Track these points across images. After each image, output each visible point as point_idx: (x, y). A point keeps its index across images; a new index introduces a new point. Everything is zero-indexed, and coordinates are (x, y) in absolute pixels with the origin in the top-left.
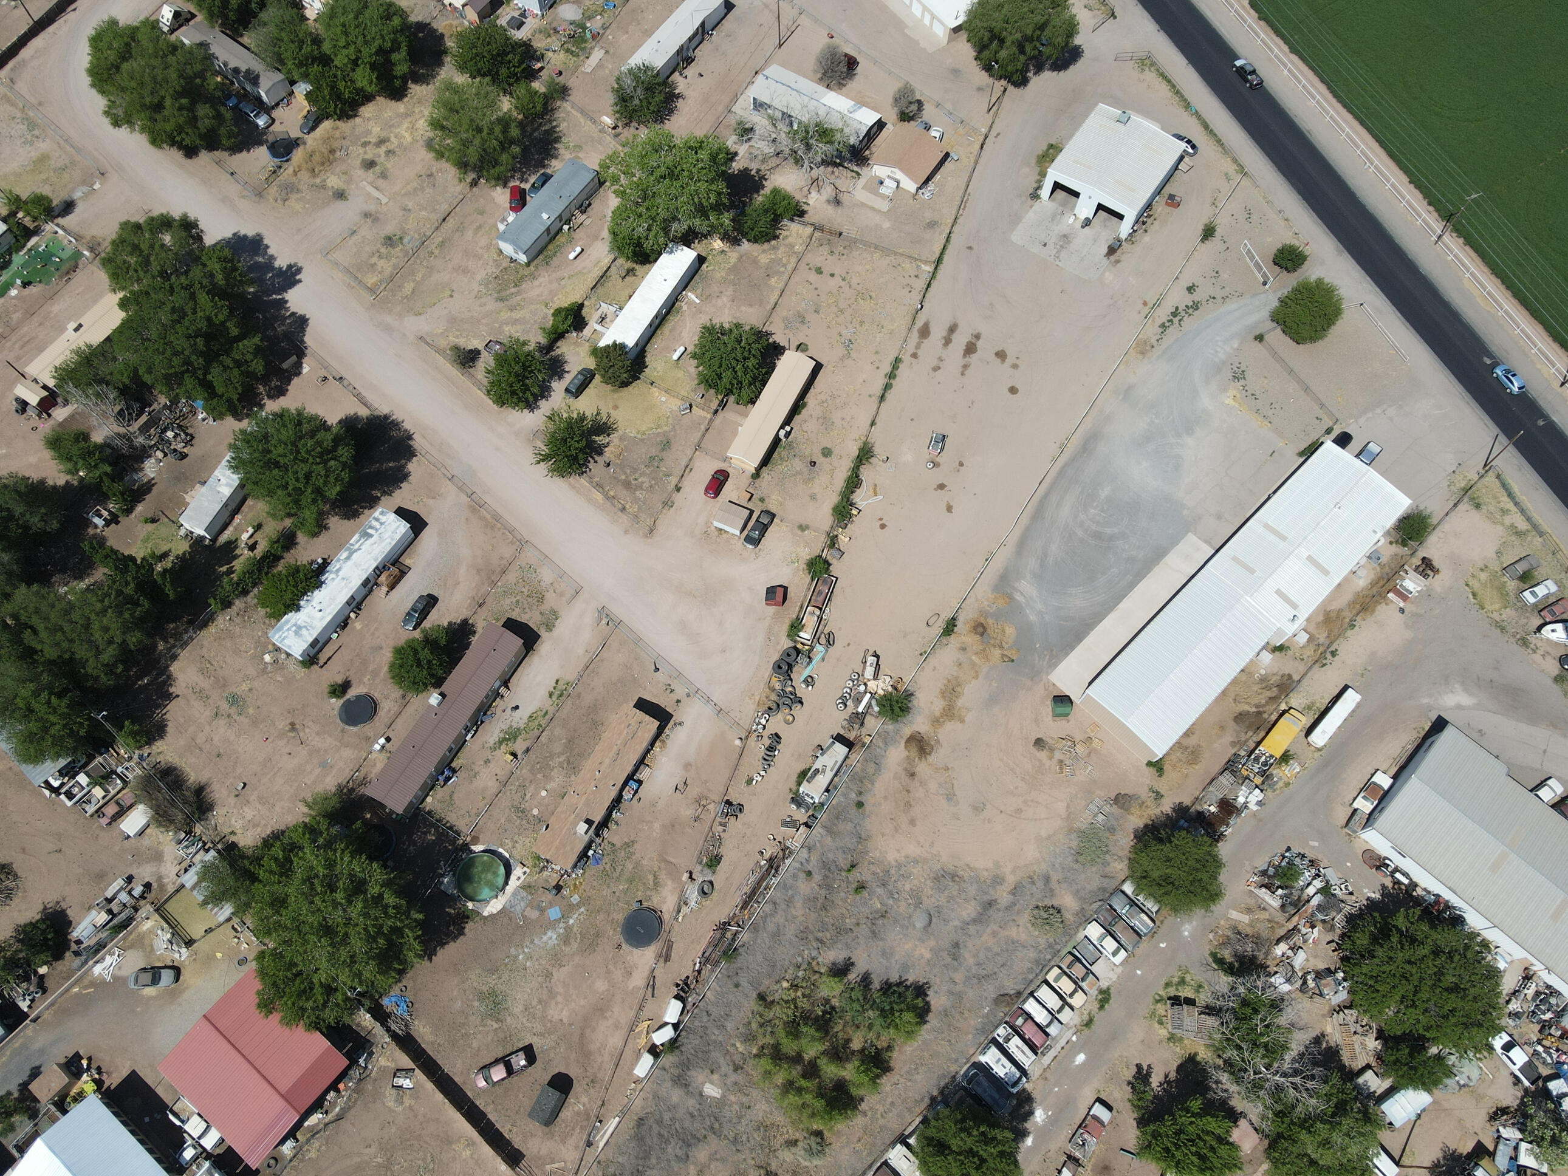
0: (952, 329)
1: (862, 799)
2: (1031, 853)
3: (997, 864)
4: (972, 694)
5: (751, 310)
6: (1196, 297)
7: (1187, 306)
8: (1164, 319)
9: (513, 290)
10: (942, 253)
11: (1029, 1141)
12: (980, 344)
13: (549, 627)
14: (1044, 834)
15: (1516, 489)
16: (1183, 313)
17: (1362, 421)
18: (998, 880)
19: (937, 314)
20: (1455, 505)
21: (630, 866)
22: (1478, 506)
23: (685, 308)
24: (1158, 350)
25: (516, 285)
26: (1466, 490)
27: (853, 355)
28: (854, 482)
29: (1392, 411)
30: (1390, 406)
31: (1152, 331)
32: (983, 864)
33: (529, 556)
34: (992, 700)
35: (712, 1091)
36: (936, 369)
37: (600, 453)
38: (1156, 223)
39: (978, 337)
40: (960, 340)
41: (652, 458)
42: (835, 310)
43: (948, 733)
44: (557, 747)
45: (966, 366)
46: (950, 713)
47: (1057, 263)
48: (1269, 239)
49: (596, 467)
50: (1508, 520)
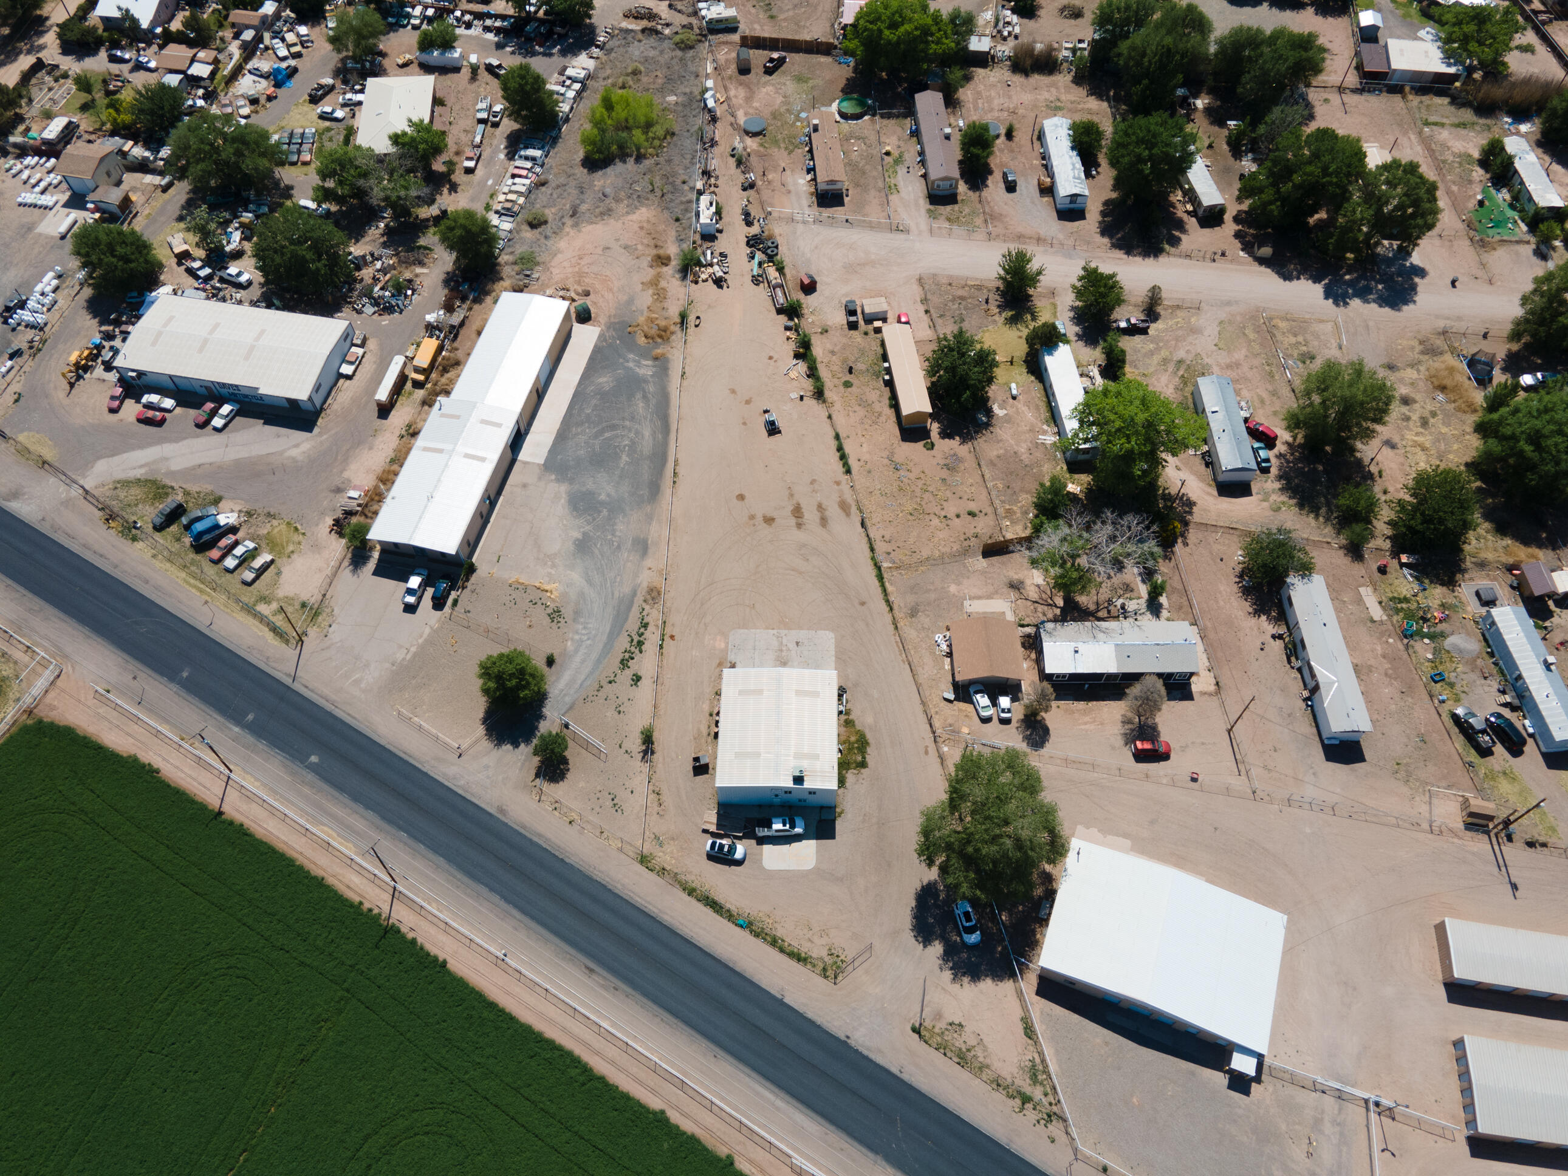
0: (824, 521)
1: (677, 224)
2: (562, 244)
3: (579, 231)
4: (646, 299)
5: (995, 453)
7: (632, 658)
8: (648, 634)
9: (1181, 373)
10: (883, 586)
11: (502, 147)
12: (793, 521)
13: (929, 211)
14: (560, 256)
15: (269, 636)
16: (633, 649)
17: (427, 631)
18: (576, 225)
19: (847, 530)
20: (324, 595)
21: (782, 145)
22: (304, 605)
23: (1045, 427)
24: (639, 600)
25: (1183, 376)
26: (316, 614)
27: (886, 461)
28: (813, 373)
29: (400, 656)
30: (404, 659)
31: (654, 616)
32: (587, 229)
33: (981, 235)
34: (631, 301)
35: (672, 99)
36: (813, 482)
37: (999, 306)
38: (705, 732)
39: (799, 526)
40: (810, 515)
41: (963, 320)
42: (930, 489)
43: (649, 273)
44: (868, 167)
45: (792, 495)
46: (654, 283)
47: (775, 632)
48: (582, 784)
49: (995, 299)
50: (275, 606)
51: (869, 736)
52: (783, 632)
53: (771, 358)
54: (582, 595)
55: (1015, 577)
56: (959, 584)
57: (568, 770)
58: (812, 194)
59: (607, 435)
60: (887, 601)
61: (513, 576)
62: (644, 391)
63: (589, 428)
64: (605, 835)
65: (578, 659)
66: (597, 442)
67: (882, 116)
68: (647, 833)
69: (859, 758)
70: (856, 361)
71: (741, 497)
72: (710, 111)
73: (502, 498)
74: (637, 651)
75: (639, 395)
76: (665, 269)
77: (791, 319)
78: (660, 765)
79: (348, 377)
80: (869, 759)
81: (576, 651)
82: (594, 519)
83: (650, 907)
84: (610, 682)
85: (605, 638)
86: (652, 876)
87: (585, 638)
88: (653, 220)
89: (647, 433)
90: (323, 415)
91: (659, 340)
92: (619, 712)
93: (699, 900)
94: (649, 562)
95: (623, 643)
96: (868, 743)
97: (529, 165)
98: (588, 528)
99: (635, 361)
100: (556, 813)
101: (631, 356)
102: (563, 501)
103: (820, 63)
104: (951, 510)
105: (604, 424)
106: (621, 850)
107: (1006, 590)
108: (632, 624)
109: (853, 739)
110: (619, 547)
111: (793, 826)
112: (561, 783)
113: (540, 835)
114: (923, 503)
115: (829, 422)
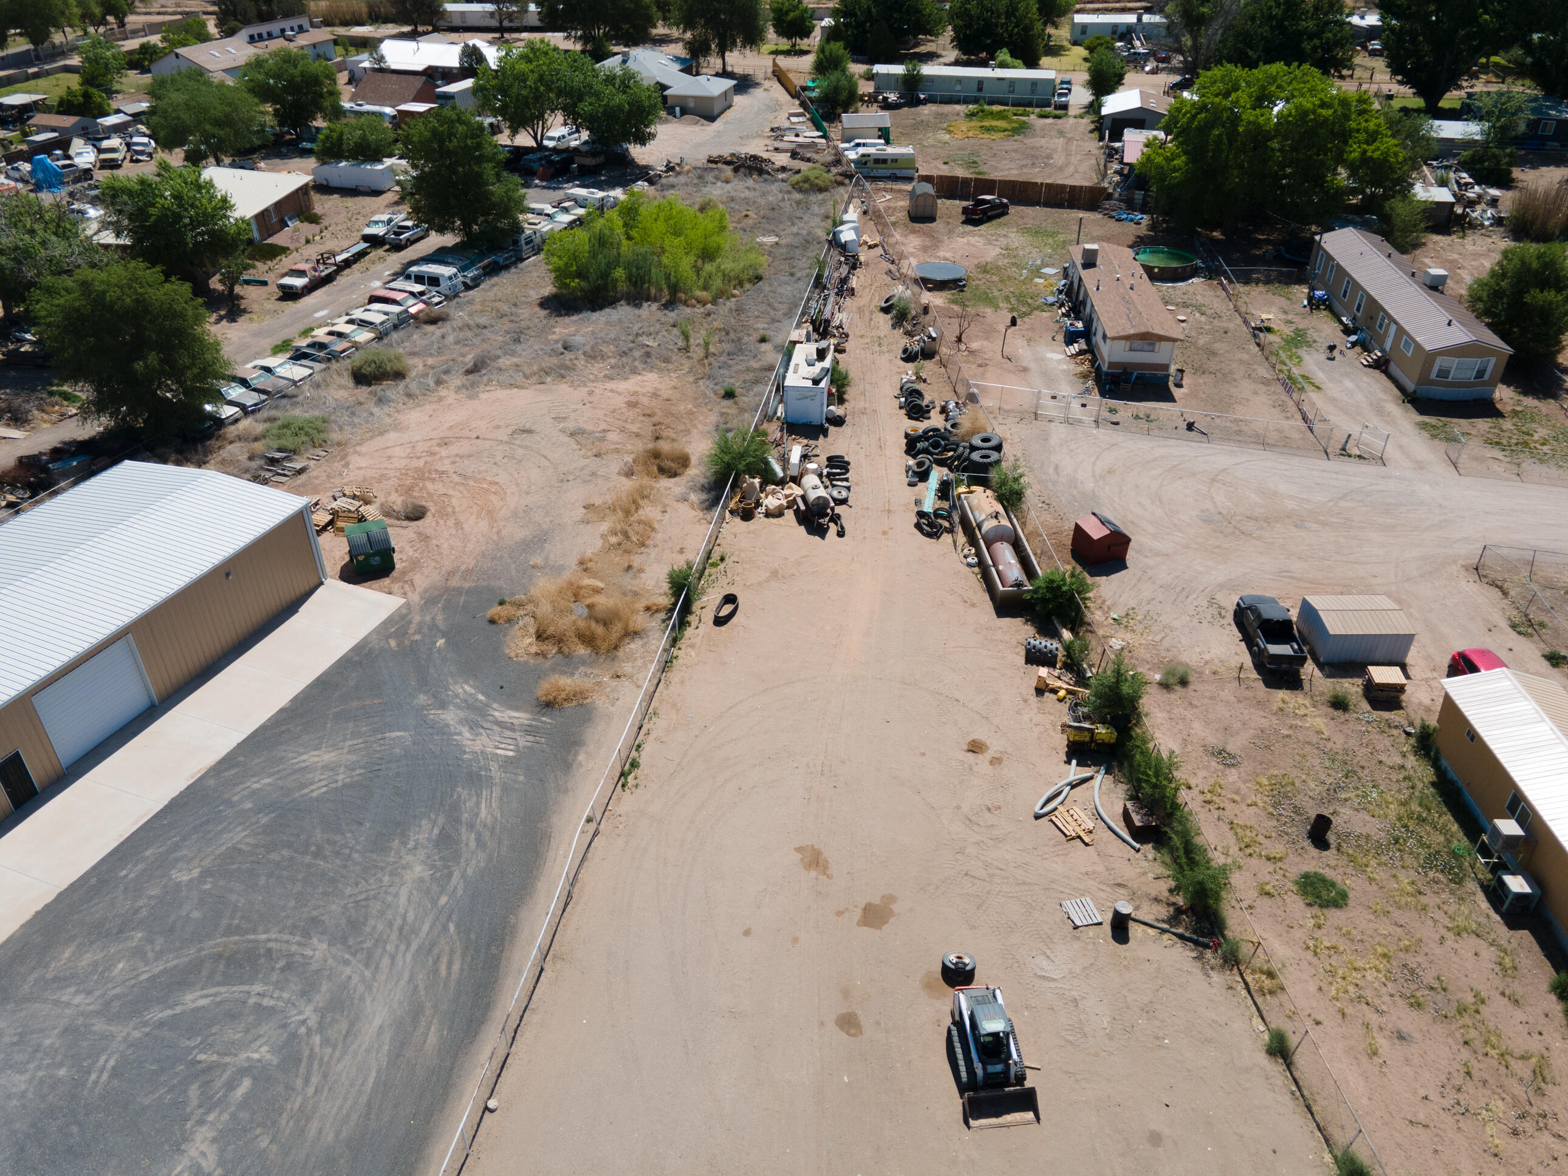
1: (724, 402)
2: (413, 416)
4: (584, 541)
11: (388, 273)
13: (1425, 426)
18: (469, 387)
21: (1004, 305)
28: (1157, 823)
32: (494, 394)
34: (535, 542)
35: (769, 239)
43: (616, 489)
44: (1220, 346)
46: (623, 509)
53: (975, 748)
58: (1085, 376)
59: (193, 999)
62: (454, 820)
67: (1233, 279)
70: (1335, 799)
72: (843, 247)
75: (425, 832)
76: (665, 483)
77: (1047, 629)
88: (666, 393)
91: (582, 651)
97: (418, 288)
99: (470, 705)
101: (465, 689)
103: (1078, 221)
105: (212, 946)
115: (1275, 1068)
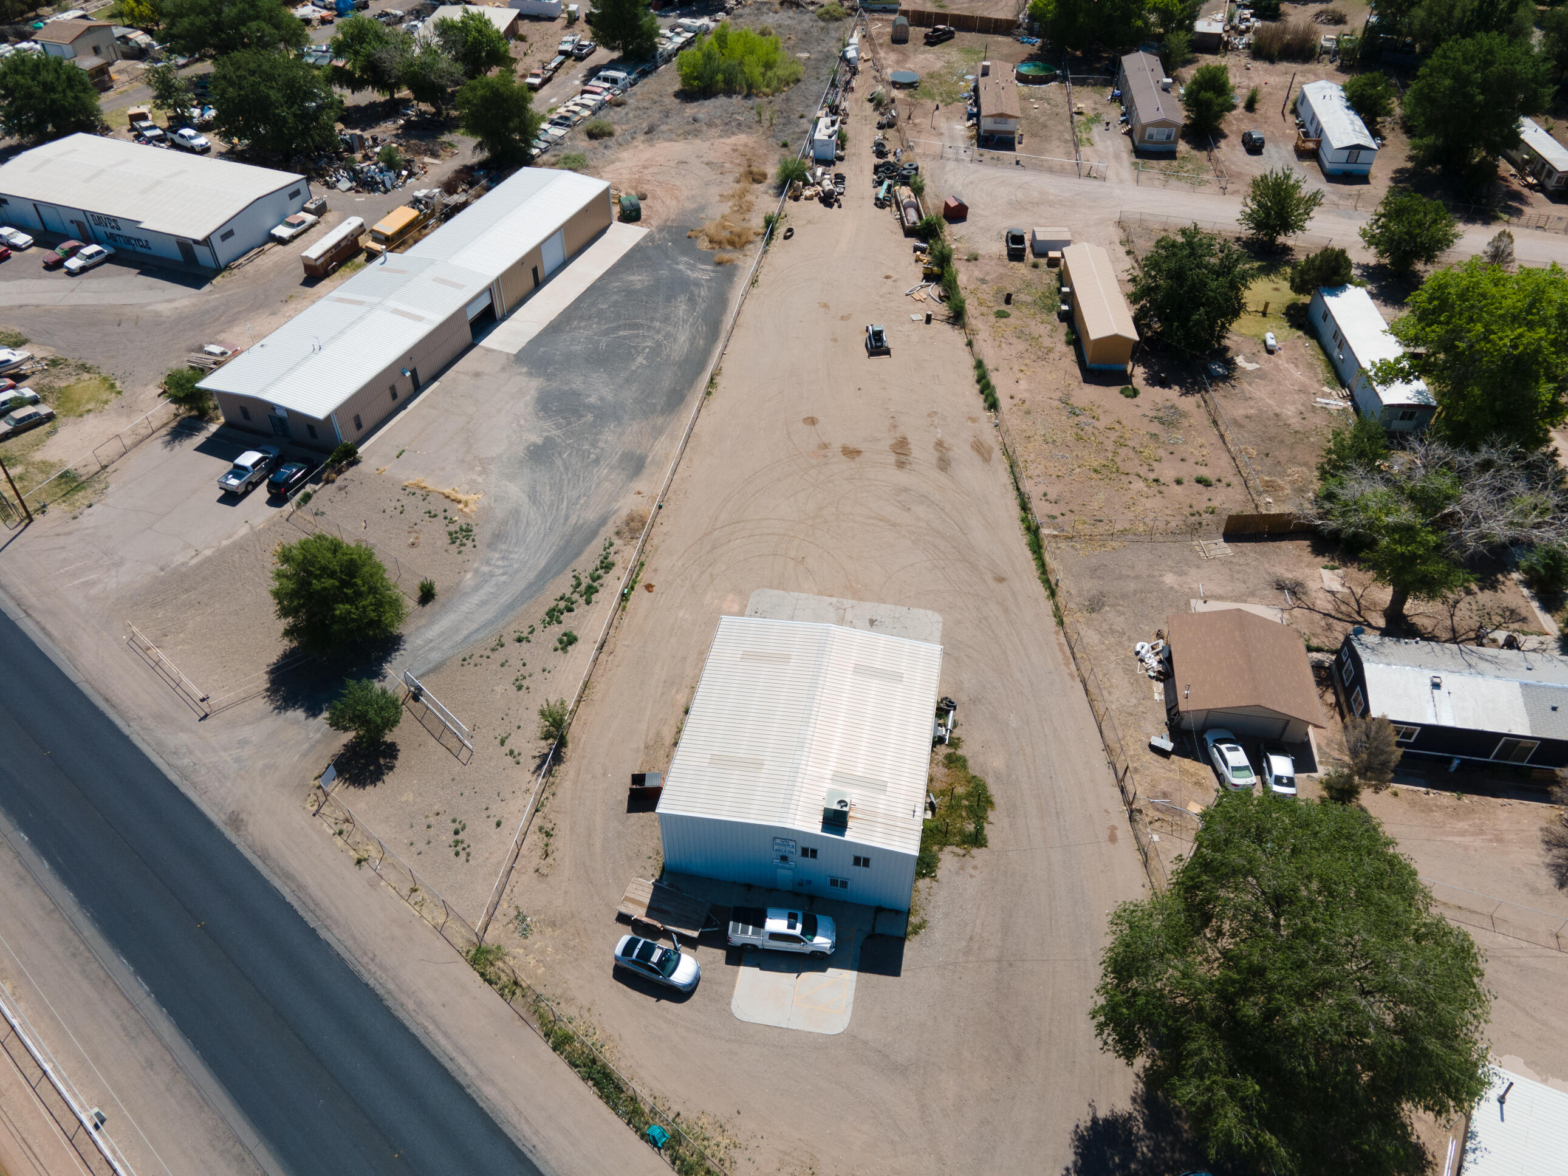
0: (944, 464)
1: (784, 149)
3: (652, 146)
4: (722, 209)
5: (1242, 411)
6: (556, 630)
7: (570, 610)
8: (609, 579)
10: (1040, 558)
11: (581, 75)
12: (892, 458)
13: (1135, 164)
16: (576, 597)
17: (243, 530)
18: (649, 141)
20: (105, 467)
22: (64, 475)
23: (1326, 389)
24: (608, 531)
26: (78, 488)
27: (1057, 403)
28: (950, 297)
29: (181, 559)
30: (185, 564)
31: (627, 555)
32: (662, 144)
33: (1211, 189)
34: (702, 208)
35: (804, 55)
36: (932, 414)
39: (901, 465)
40: (922, 452)
42: (1131, 444)
43: (733, 188)
44: (1051, 122)
45: (895, 427)
46: (738, 197)
47: (834, 600)
48: (408, 797)
51: (994, 790)
52: (848, 603)
53: (887, 277)
54: (516, 513)
55: (1288, 575)
56: (1182, 573)
57: (391, 768)
58: (971, 138)
59: (621, 333)
60: (1046, 582)
61: (413, 477)
62: (692, 294)
63: (598, 323)
64: (418, 897)
65: (475, 599)
66: (604, 339)
67: (1075, 83)
68: (504, 904)
69: (971, 827)
70: (1019, 291)
71: (812, 421)
72: (848, 61)
73: (436, 384)
74: (582, 601)
75: (683, 298)
76: (756, 186)
77: (924, 241)
78: (567, 784)
79: (282, 241)
80: (988, 830)
81: (477, 588)
82: (569, 423)
83: (461, 1060)
84: (519, 640)
85: (532, 576)
86: (489, 995)
87: (501, 571)
88: (751, 144)
89: (683, 336)
90: (224, 273)
91: (729, 248)
92: (520, 688)
93: (573, 1065)
94: (640, 484)
95: (563, 585)
96: (990, 803)
97: (607, 85)
98: (555, 433)
99: (687, 263)
100: (339, 841)
101: (685, 259)
102: (528, 398)
103: (997, 42)
104: (1168, 471)
105: (622, 322)
106: (439, 930)
107: (1271, 593)
108: (587, 562)
109: (960, 790)
110: (597, 461)
111: (810, 930)
112: (369, 788)
113: (288, 877)
114: (1118, 460)
115: (968, 349)
